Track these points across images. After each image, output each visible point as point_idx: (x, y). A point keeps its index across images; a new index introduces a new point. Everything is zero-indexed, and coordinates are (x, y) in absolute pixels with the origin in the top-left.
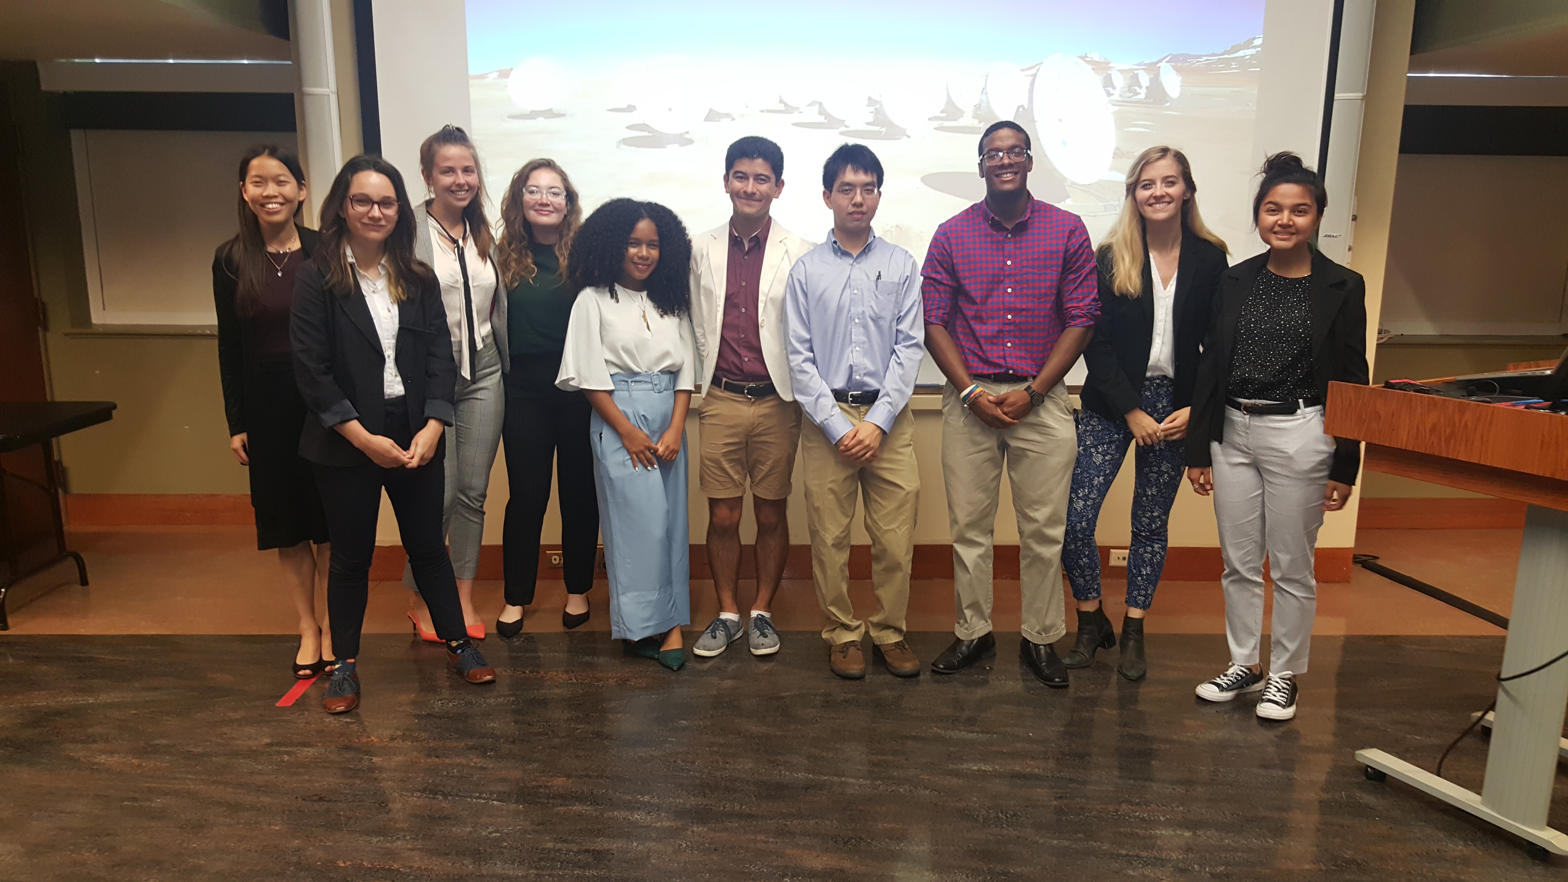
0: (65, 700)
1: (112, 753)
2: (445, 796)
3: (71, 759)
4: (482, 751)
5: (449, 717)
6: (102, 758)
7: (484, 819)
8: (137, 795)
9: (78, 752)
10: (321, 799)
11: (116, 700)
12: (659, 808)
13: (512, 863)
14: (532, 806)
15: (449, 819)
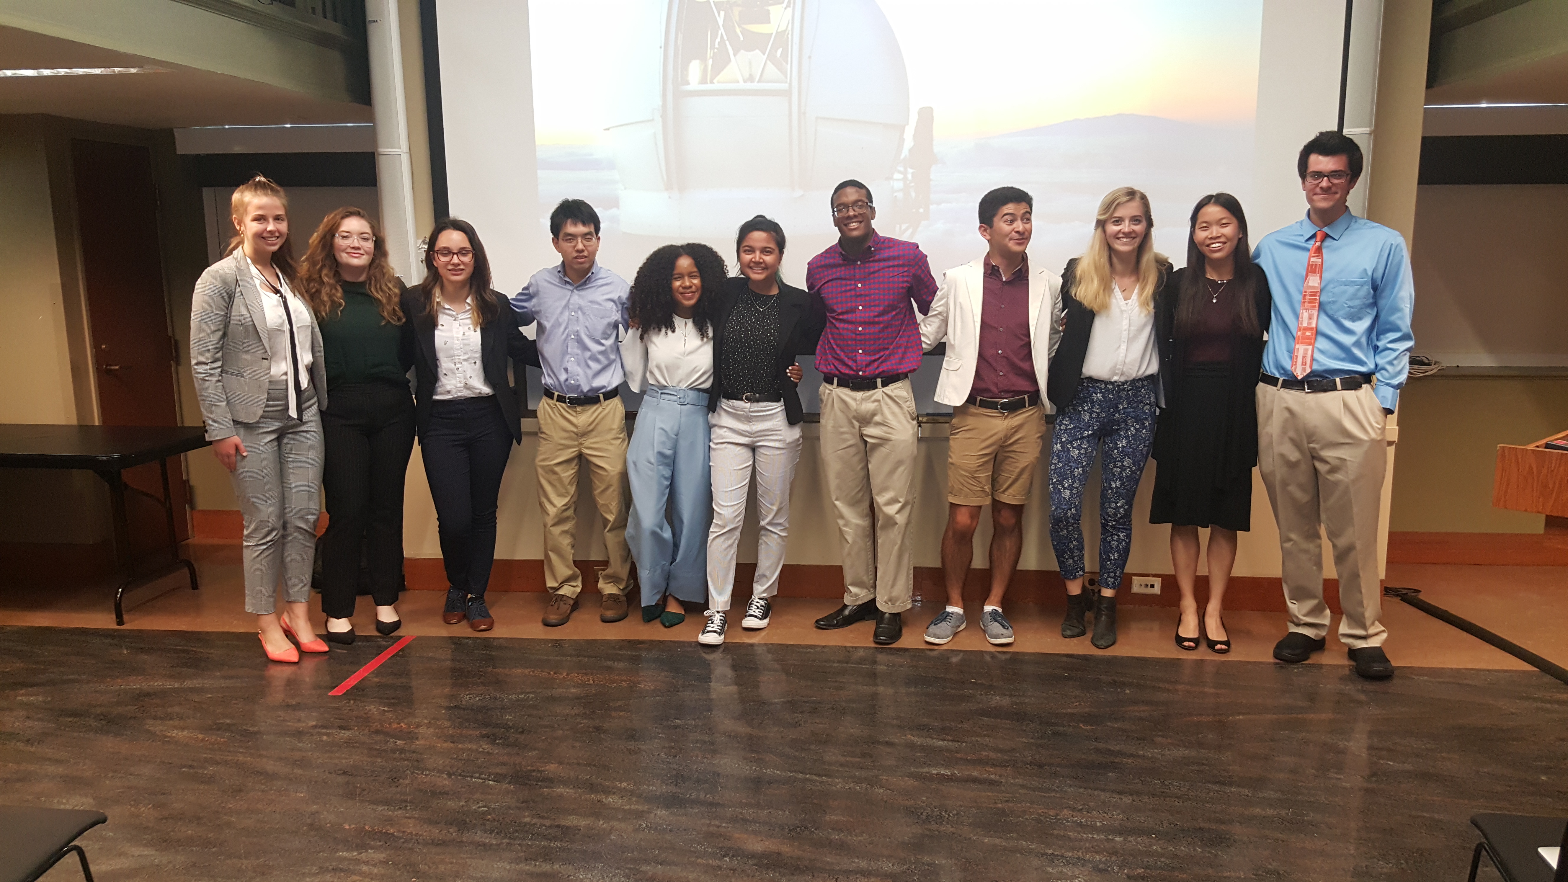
0: (156, 684)
1: (183, 729)
2: (449, 775)
3: (148, 732)
4: (492, 739)
5: (473, 710)
6: (175, 733)
7: (478, 796)
8: (195, 764)
9: (156, 727)
10: (344, 773)
11: (197, 685)
12: (632, 793)
13: (490, 833)
14: (522, 787)
15: (447, 794)
